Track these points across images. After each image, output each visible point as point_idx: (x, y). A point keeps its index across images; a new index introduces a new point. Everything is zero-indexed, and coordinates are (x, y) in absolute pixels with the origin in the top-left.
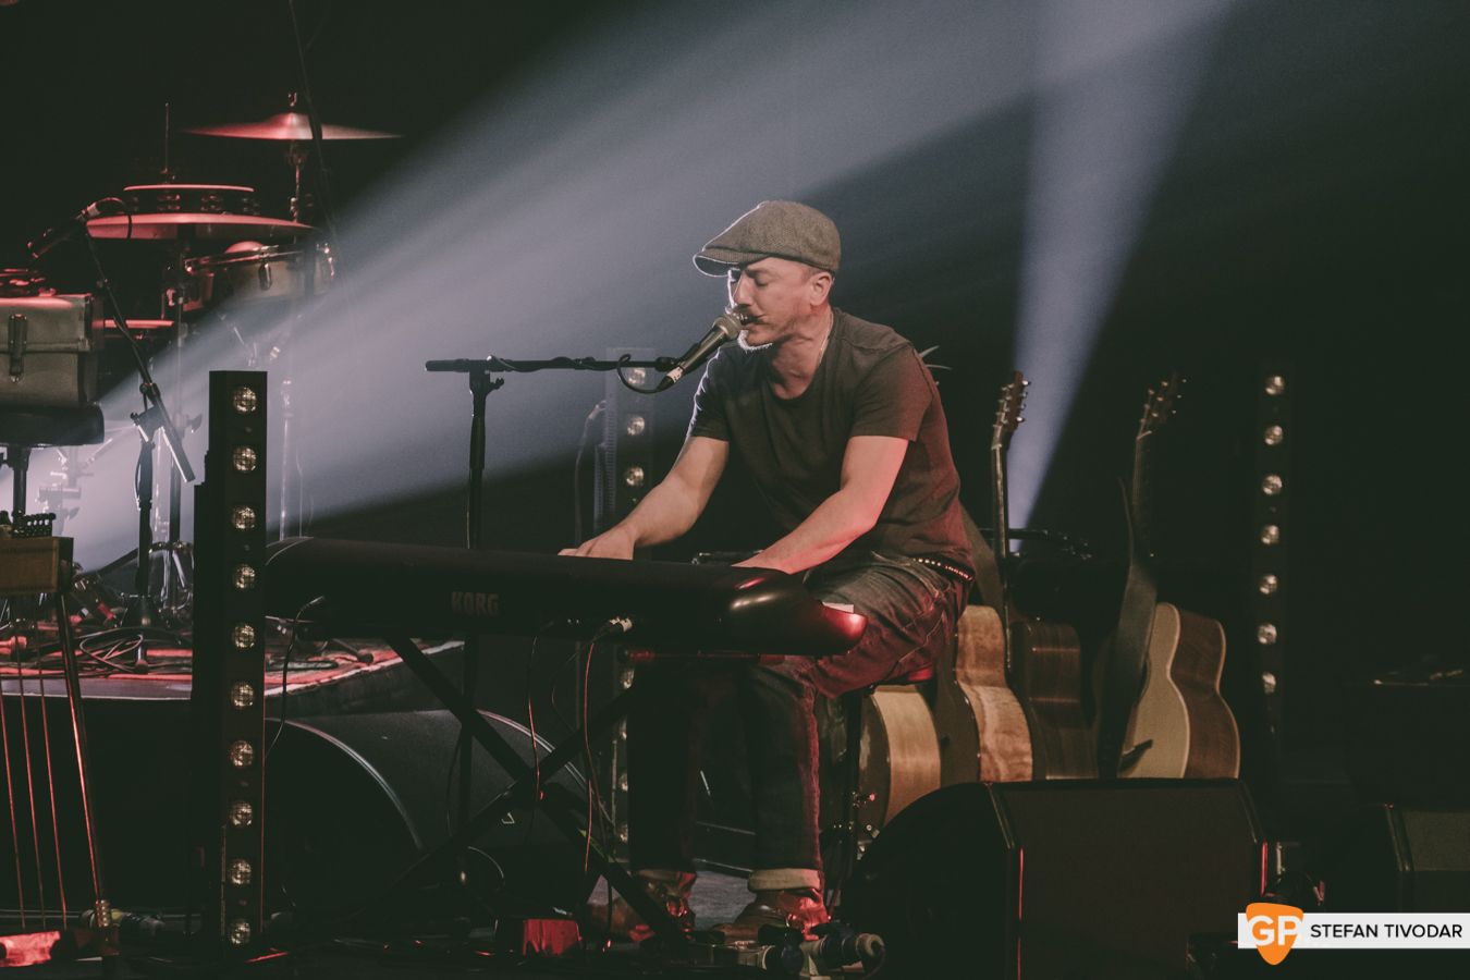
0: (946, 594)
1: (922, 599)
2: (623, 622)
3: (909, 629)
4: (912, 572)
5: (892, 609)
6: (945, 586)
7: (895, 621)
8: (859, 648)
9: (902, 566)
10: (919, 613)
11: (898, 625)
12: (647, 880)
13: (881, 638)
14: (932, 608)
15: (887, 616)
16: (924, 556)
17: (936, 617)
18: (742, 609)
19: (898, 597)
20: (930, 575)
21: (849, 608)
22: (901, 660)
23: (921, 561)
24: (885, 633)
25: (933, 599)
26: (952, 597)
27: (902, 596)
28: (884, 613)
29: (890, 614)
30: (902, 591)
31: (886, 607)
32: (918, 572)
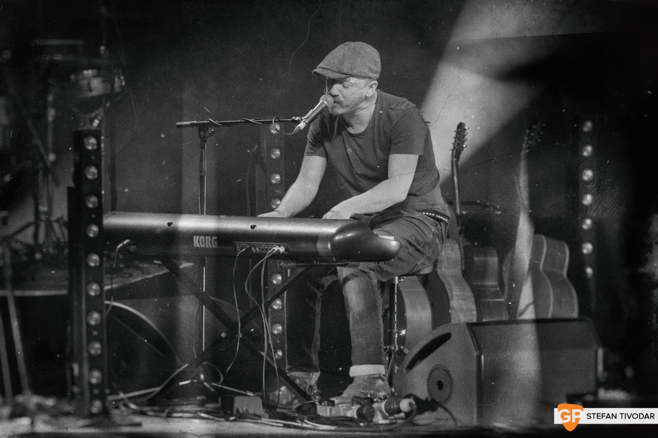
0: (438, 230)
1: (427, 232)
2: (280, 248)
3: (422, 247)
4: (421, 219)
5: (413, 238)
6: (437, 225)
7: (415, 244)
8: (398, 257)
9: (415, 216)
10: (425, 239)
11: (417, 245)
12: (296, 378)
13: (408, 251)
14: (431, 236)
15: (411, 241)
16: (426, 211)
17: (434, 241)
18: (340, 240)
19: (415, 231)
20: (429, 220)
21: (392, 238)
22: (418, 263)
23: (424, 213)
24: (411, 249)
25: (432, 232)
26: (440, 231)
27: (417, 231)
28: (410, 239)
29: (412, 240)
30: (417, 228)
31: (410, 237)
32: (424, 219)
